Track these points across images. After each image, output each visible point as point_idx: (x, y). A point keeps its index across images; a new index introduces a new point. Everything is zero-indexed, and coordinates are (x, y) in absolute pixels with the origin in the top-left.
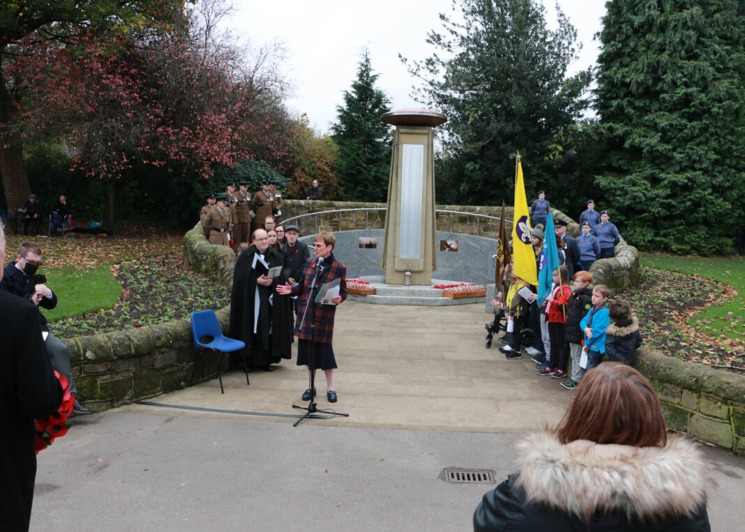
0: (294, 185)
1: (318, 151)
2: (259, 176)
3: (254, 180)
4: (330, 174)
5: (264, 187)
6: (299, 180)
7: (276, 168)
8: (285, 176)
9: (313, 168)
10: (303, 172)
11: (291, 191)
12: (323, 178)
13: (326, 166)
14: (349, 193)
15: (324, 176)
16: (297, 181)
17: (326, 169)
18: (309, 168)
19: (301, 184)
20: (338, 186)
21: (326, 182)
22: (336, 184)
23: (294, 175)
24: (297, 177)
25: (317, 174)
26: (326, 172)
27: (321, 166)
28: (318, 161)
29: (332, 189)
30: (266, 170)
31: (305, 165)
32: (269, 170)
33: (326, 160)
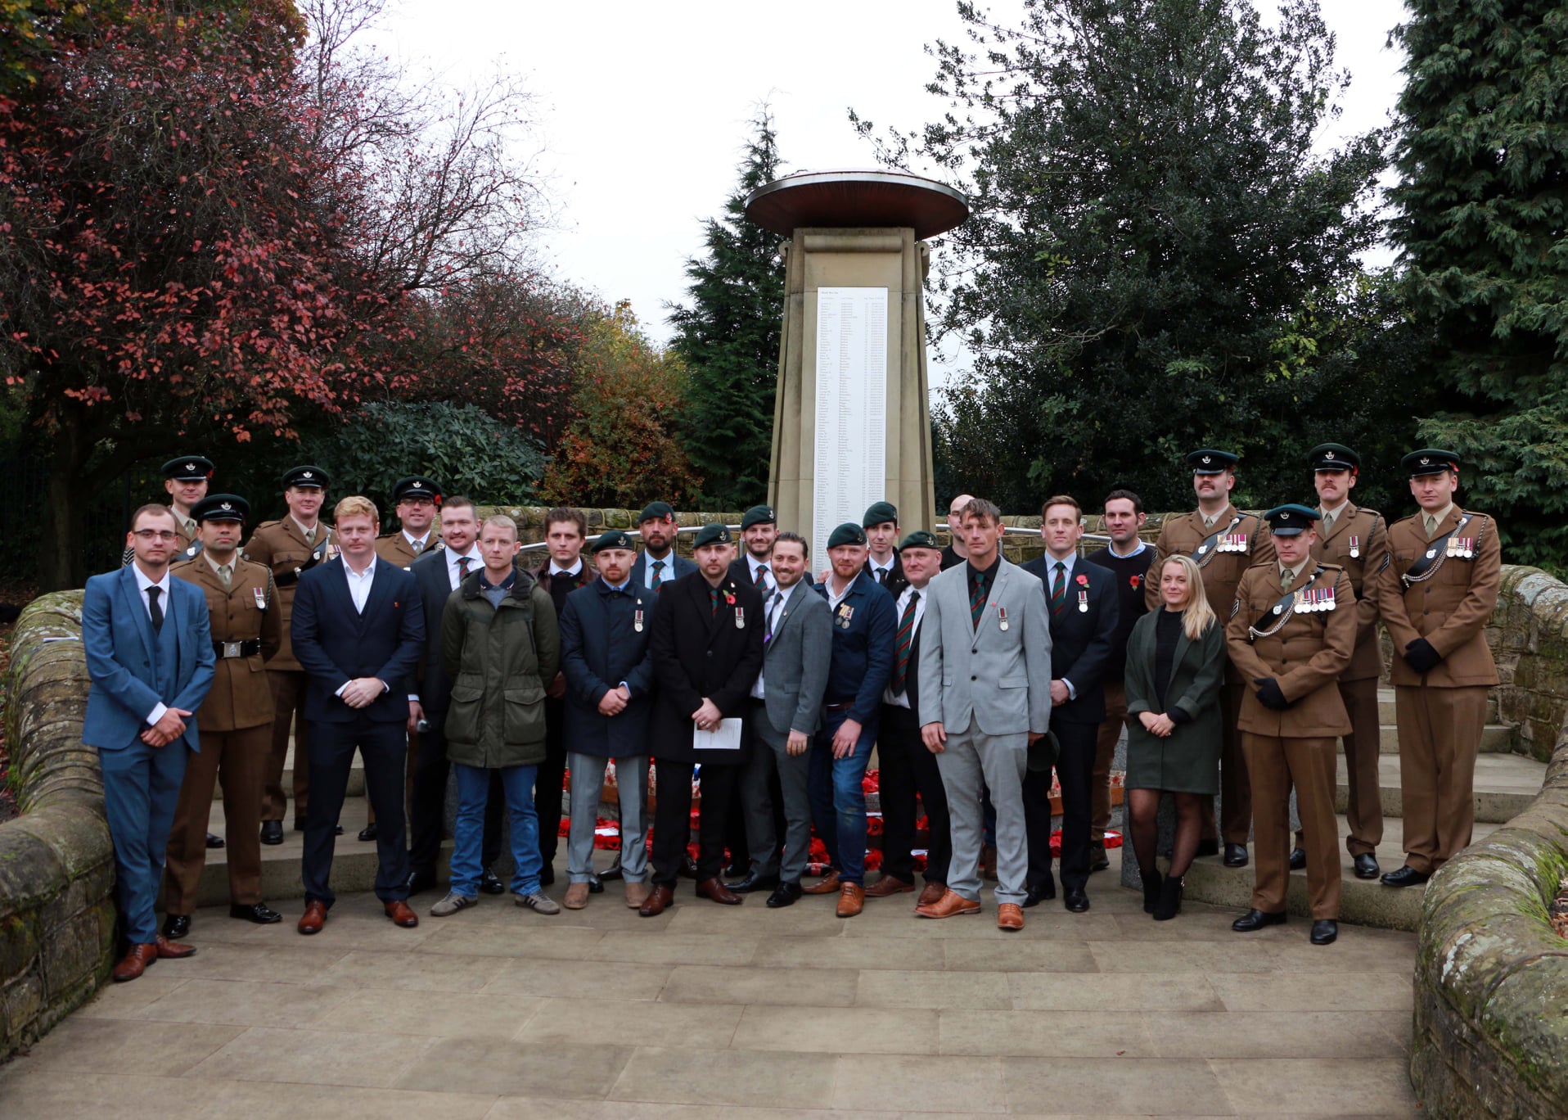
0: (559, 472)
6: (571, 458)
10: (586, 435)
11: (551, 489)
12: (642, 453)
13: (649, 418)
14: (716, 493)
15: (642, 445)
16: (567, 459)
17: (651, 425)
18: (601, 425)
19: (580, 469)
20: (686, 473)
21: (649, 462)
22: (678, 469)
23: (560, 444)
24: (568, 451)
25: (624, 440)
26: (650, 435)
27: (635, 418)
28: (628, 406)
29: (669, 482)
30: (479, 431)
31: (591, 417)
32: (488, 432)
33: (653, 404)
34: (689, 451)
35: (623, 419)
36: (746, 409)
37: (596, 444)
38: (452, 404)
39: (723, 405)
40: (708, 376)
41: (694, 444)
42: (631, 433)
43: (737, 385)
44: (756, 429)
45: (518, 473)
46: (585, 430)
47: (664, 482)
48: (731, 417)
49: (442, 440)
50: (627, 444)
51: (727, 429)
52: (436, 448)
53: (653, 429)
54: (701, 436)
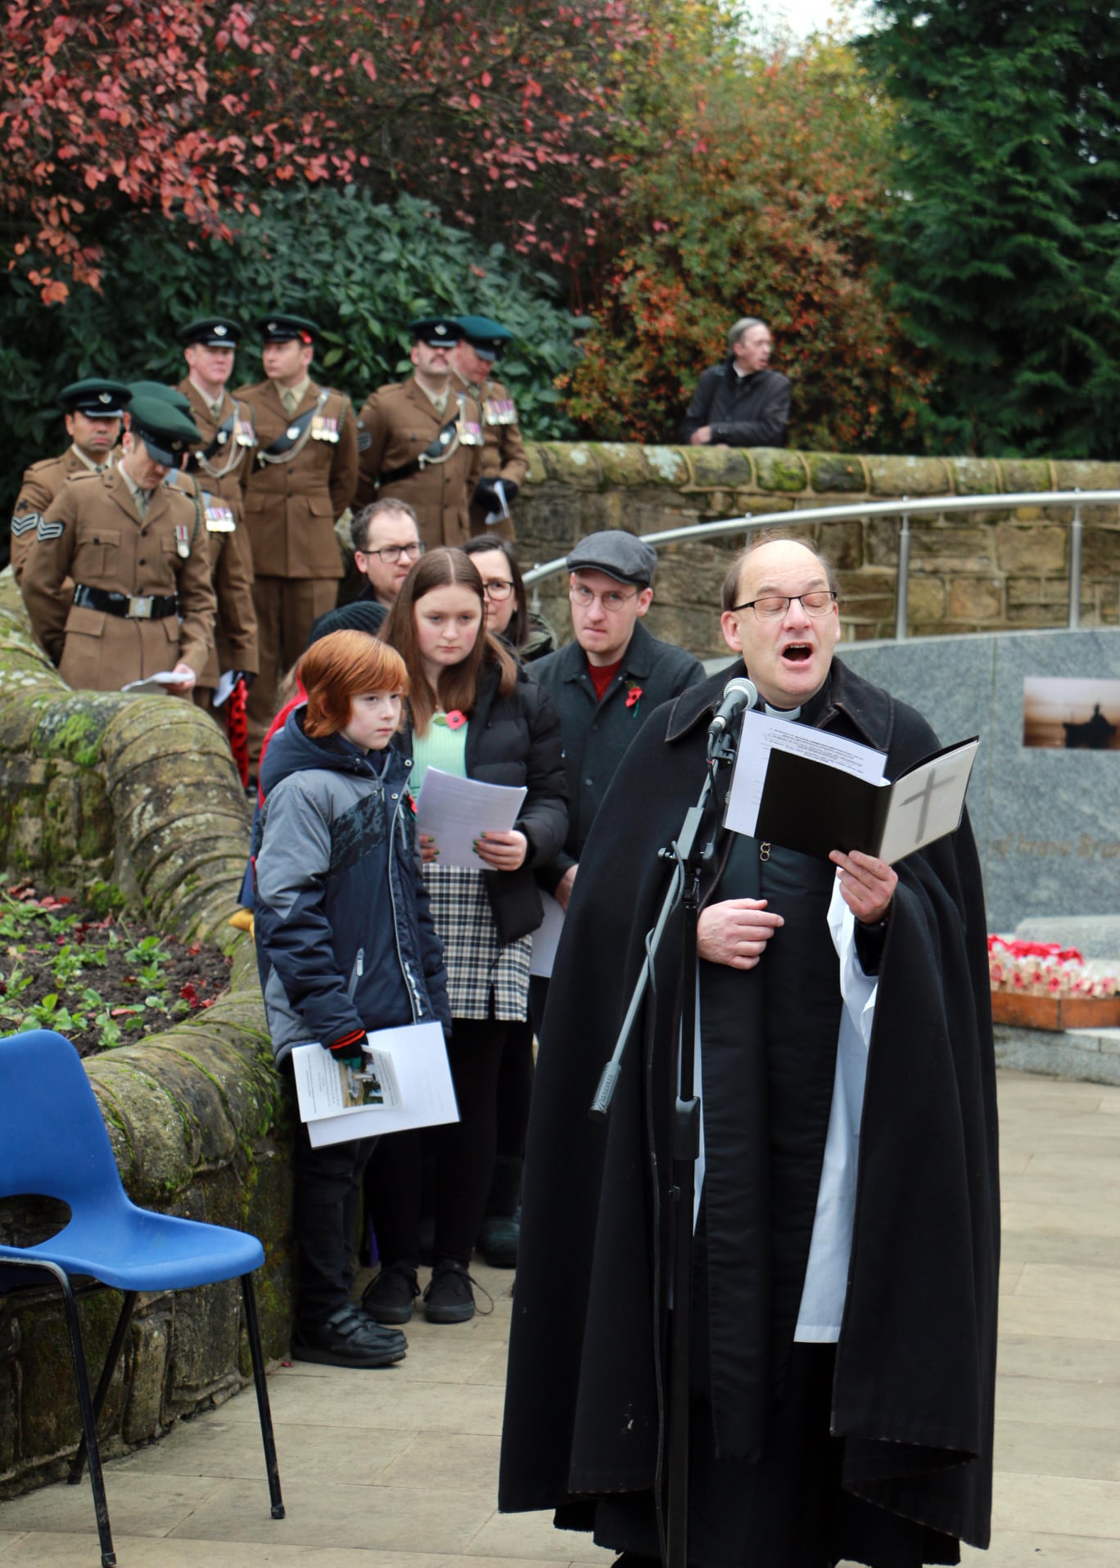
0: (612, 356)
1: (764, 138)
2: (389, 297)
3: (357, 319)
4: (845, 287)
5: (423, 354)
6: (642, 324)
7: (498, 250)
8: (560, 302)
9: (737, 252)
10: (669, 272)
11: (595, 394)
12: (800, 314)
13: (815, 233)
14: (962, 407)
15: (800, 298)
16: (634, 328)
17: (821, 250)
18: (708, 248)
19: (660, 351)
20: (894, 360)
21: (815, 335)
22: (879, 351)
23: (614, 291)
24: (634, 309)
25: (761, 286)
26: (818, 273)
27: (786, 234)
28: (765, 203)
29: (857, 382)
30: (437, 260)
31: (682, 230)
32: (456, 263)
33: (821, 198)
34: (900, 310)
35: (756, 236)
36: (1044, 214)
37: (694, 293)
38: (367, 193)
39: (989, 204)
40: (953, 130)
41: (918, 294)
42: (777, 269)
43: (1024, 158)
44: (1063, 262)
45: (523, 358)
46: (671, 257)
47: (847, 381)
48: (1005, 233)
49: (362, 283)
50: (768, 295)
51: (995, 261)
52: (354, 302)
53: (825, 259)
54: (934, 276)
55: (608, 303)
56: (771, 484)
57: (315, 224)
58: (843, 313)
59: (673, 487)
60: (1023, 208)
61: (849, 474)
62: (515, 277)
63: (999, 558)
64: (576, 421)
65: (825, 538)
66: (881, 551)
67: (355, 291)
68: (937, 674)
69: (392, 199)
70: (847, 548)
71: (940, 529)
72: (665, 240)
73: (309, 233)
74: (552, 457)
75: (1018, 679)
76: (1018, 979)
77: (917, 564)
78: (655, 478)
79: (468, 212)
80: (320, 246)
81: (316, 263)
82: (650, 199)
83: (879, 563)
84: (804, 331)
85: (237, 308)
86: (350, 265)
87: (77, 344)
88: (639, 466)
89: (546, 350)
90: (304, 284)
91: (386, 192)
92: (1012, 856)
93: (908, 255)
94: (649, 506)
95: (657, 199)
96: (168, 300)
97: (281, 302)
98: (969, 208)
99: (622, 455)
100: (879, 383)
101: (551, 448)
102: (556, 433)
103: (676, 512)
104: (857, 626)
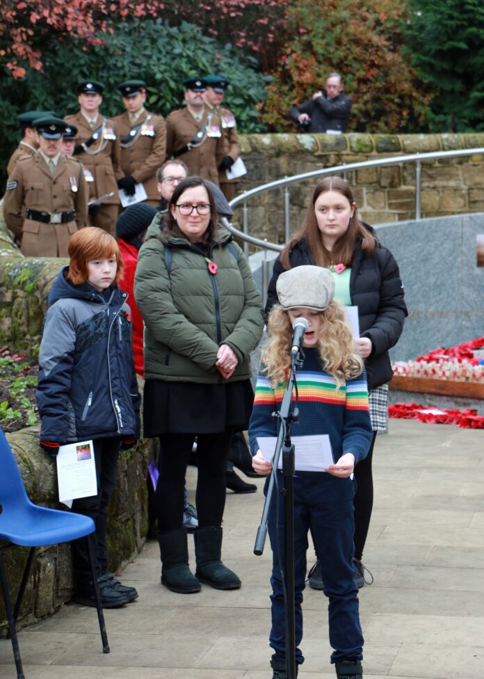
0: (281, 93)
2: (178, 70)
3: (164, 81)
4: (390, 57)
5: (190, 95)
6: (296, 78)
7: (229, 46)
8: (259, 69)
9: (339, 42)
10: (308, 53)
11: (275, 112)
12: (369, 70)
13: (375, 32)
14: (446, 110)
15: (369, 63)
16: (292, 80)
17: (377, 39)
18: (324, 42)
19: (305, 90)
20: (414, 90)
21: (377, 80)
22: (406, 86)
23: (282, 63)
24: (292, 71)
25: (350, 57)
26: (377, 51)
27: (361, 33)
28: (351, 19)
29: (397, 100)
30: (200, 52)
31: (313, 33)
32: (209, 53)
33: (377, 15)
34: (416, 66)
35: (347, 34)
37: (320, 63)
38: (167, 22)
39: (456, 14)
41: (423, 58)
42: (357, 50)
45: (241, 96)
46: (308, 46)
47: (392, 101)
48: (463, 27)
49: (166, 64)
50: (354, 62)
51: (459, 41)
52: (162, 73)
53: (380, 44)
54: (430, 50)
55: (280, 69)
56: (357, 149)
57: (143, 37)
58: (389, 69)
59: (311, 153)
60: (471, 15)
61: (393, 144)
62: (237, 59)
63: (464, 180)
64: (267, 124)
65: (382, 173)
66: (409, 178)
67: (163, 68)
68: (435, 235)
69: (179, 24)
70: (393, 178)
71: (437, 167)
72: (305, 38)
73: (140, 42)
74: (254, 141)
75: (474, 235)
76: (474, 376)
77: (425, 184)
78: (302, 149)
79: (214, 30)
80: (145, 48)
81: (144, 55)
82: (298, 20)
83: (408, 185)
84: (371, 78)
85: (108, 78)
86: (160, 56)
87: (36, 98)
88: (295, 144)
89: (252, 92)
90: (139, 66)
91: (176, 22)
92: (473, 318)
93: (420, 40)
94: (300, 162)
95: (301, 19)
96: (76, 76)
97: (128, 74)
98: (446, 16)
99: (287, 139)
100: (407, 101)
101: (253, 137)
102: (258, 130)
103: (313, 164)
104: (399, 214)
